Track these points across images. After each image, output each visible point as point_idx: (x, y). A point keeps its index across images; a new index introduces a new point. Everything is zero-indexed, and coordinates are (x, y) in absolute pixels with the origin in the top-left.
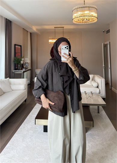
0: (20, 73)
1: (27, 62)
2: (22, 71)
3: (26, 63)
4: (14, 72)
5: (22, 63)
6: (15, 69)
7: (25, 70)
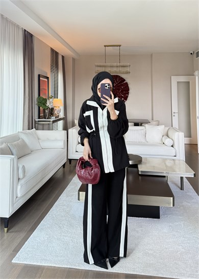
0: (48, 123)
2: (52, 120)
3: (56, 107)
4: (38, 121)
7: (55, 119)
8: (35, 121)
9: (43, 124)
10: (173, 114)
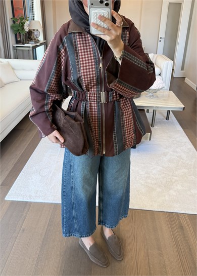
0: (28, 49)
1: (36, 29)
2: (31, 46)
3: (34, 30)
4: (17, 47)
5: (27, 30)
6: (17, 42)
7: (34, 45)
8: (14, 47)
9: (22, 50)
10: (159, 39)
